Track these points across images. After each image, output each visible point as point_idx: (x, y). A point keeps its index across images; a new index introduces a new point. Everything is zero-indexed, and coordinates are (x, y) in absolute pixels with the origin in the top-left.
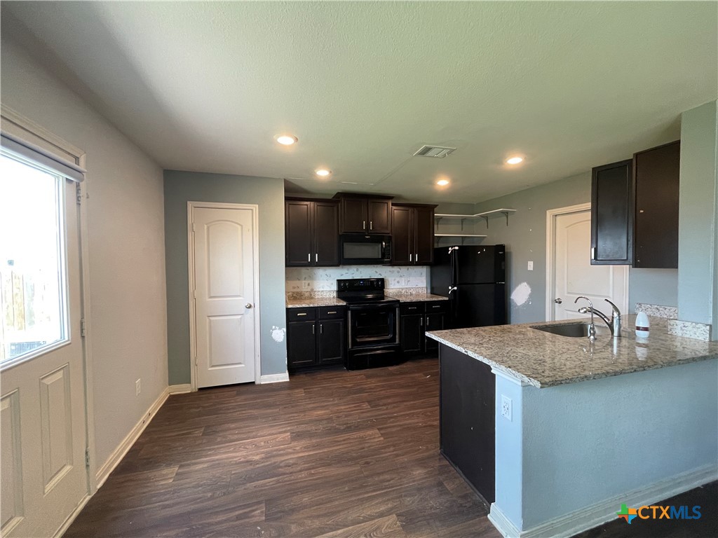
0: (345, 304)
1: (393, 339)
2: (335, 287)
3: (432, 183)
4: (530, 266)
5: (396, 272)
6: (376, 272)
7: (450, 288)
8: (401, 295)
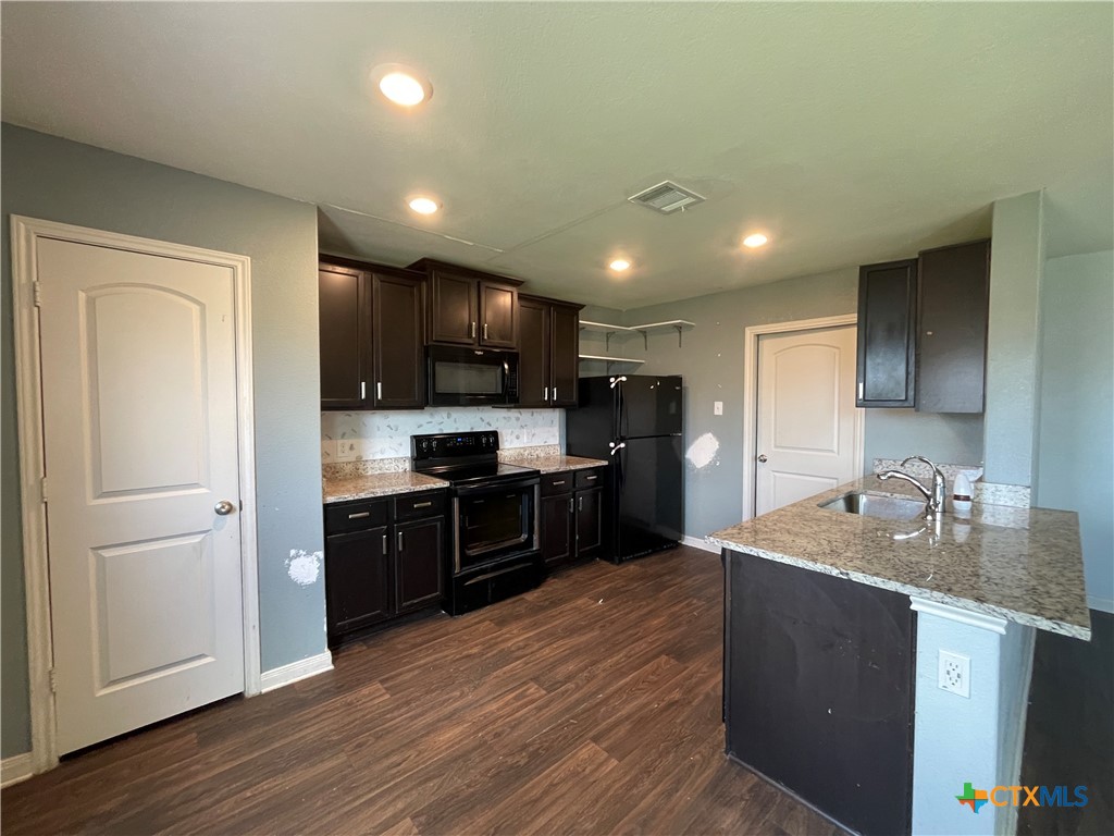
0: (446, 484)
1: (529, 542)
2: (406, 450)
3: (602, 265)
4: (719, 408)
5: (514, 419)
6: (482, 420)
7: (612, 445)
8: (522, 460)
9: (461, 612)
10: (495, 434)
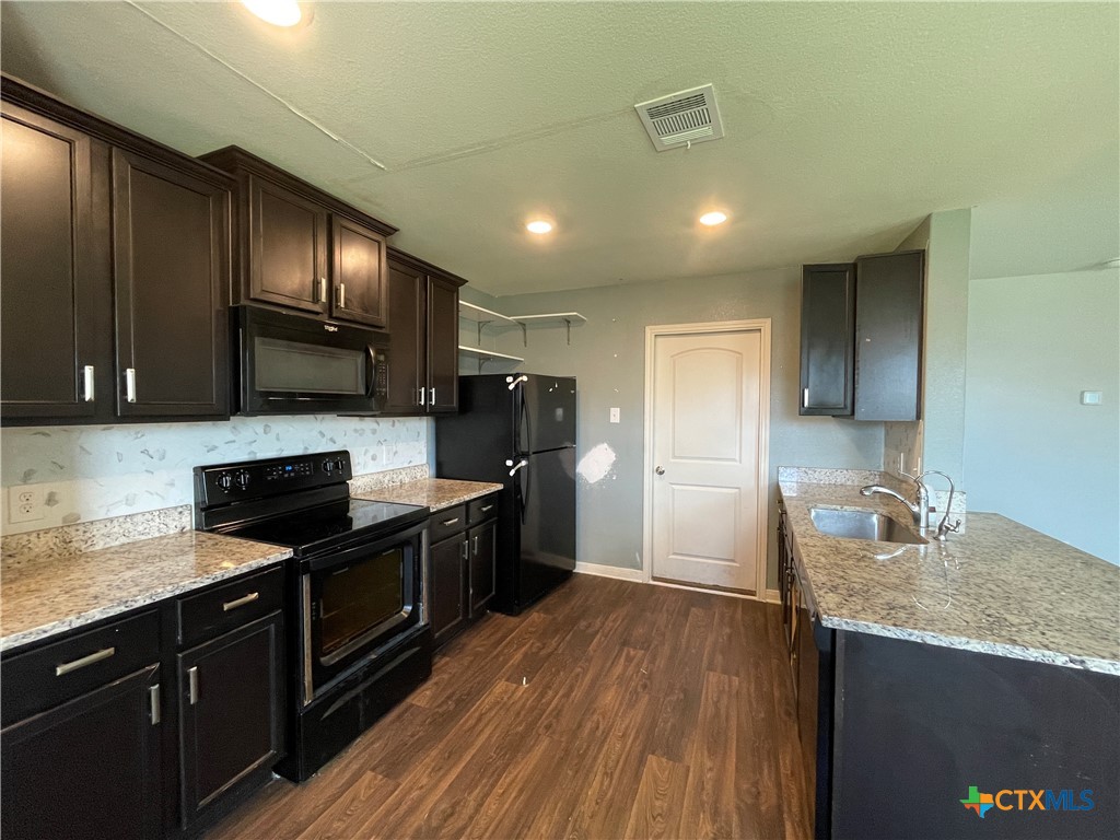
0: (289, 554)
1: (414, 616)
3: (517, 225)
4: (615, 415)
5: (368, 432)
6: (323, 435)
7: (509, 463)
8: (381, 491)
9: (316, 763)
10: (345, 454)
